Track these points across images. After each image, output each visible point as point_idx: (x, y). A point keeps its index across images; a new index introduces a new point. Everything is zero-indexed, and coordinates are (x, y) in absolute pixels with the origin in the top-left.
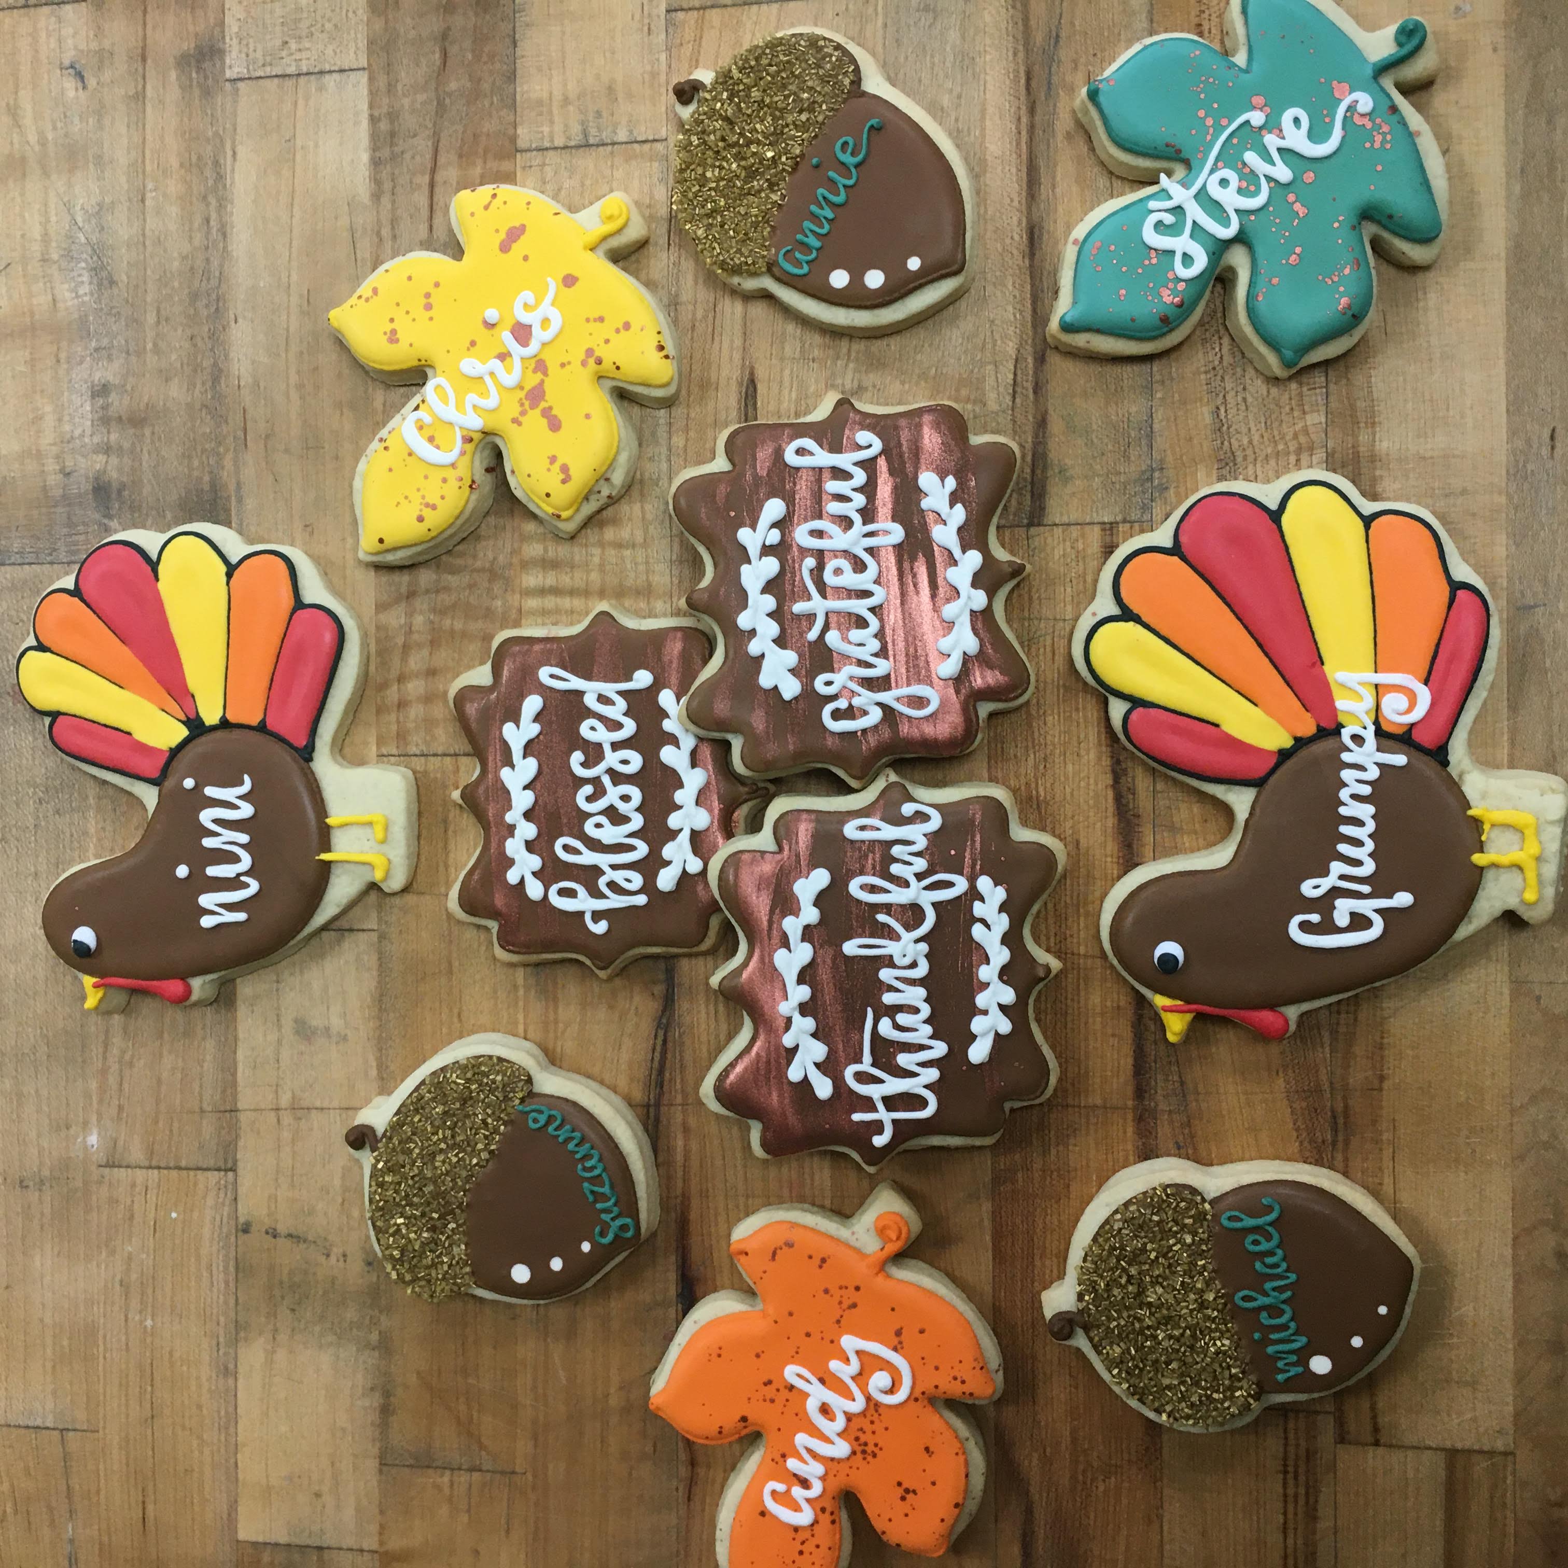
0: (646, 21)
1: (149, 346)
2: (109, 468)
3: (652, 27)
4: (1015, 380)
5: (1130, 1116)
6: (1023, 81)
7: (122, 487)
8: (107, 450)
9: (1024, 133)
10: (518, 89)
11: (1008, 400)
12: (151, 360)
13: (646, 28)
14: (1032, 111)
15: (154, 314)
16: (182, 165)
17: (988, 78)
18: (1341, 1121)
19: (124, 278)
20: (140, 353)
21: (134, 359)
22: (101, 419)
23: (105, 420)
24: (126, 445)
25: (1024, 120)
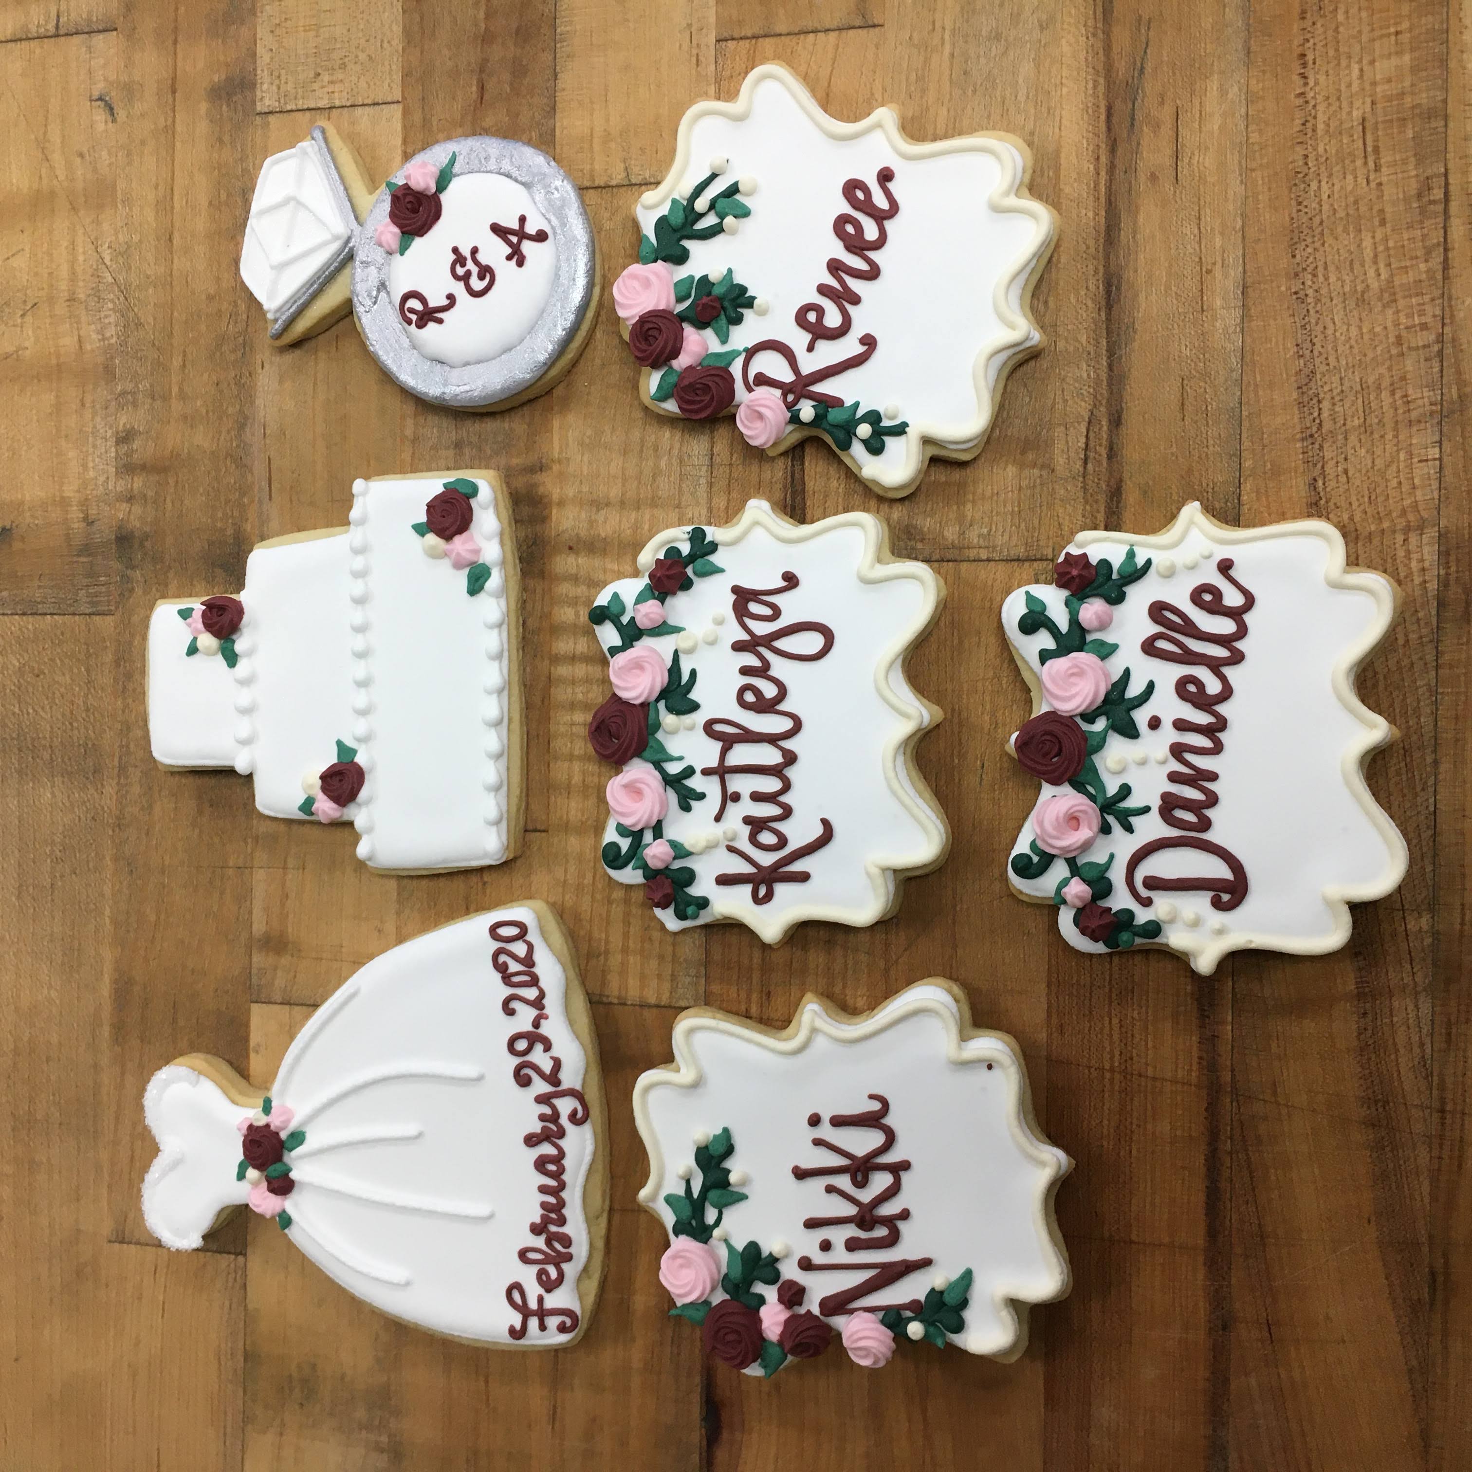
0: (694, 52)
1: (175, 390)
2: (132, 517)
3: (701, 58)
4: (1087, 445)
5: (1201, 1259)
6: (1103, 117)
7: (146, 536)
8: (130, 499)
9: (1103, 173)
10: (558, 125)
11: (1079, 465)
12: (177, 407)
13: (694, 59)
14: (1113, 149)
15: (180, 359)
16: (210, 203)
17: (1063, 112)
18: (1440, 1279)
19: (151, 321)
20: (166, 398)
21: (158, 403)
22: (124, 466)
23: (128, 468)
24: (150, 493)
25: (1103, 159)
